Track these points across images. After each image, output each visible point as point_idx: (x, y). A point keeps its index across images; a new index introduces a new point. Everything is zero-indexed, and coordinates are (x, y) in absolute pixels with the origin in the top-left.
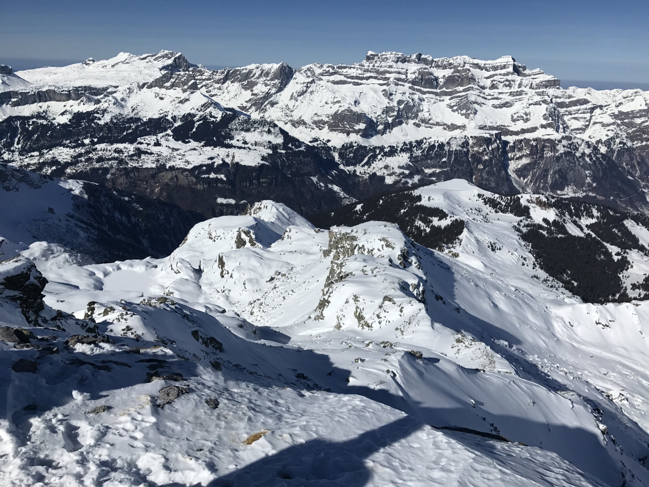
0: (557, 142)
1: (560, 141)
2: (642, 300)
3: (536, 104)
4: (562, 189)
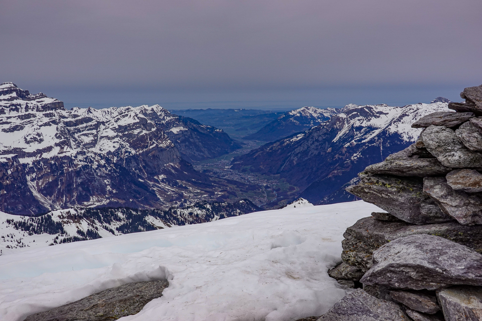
0: (73, 158)
1: (76, 157)
3: (46, 124)
4: (88, 200)
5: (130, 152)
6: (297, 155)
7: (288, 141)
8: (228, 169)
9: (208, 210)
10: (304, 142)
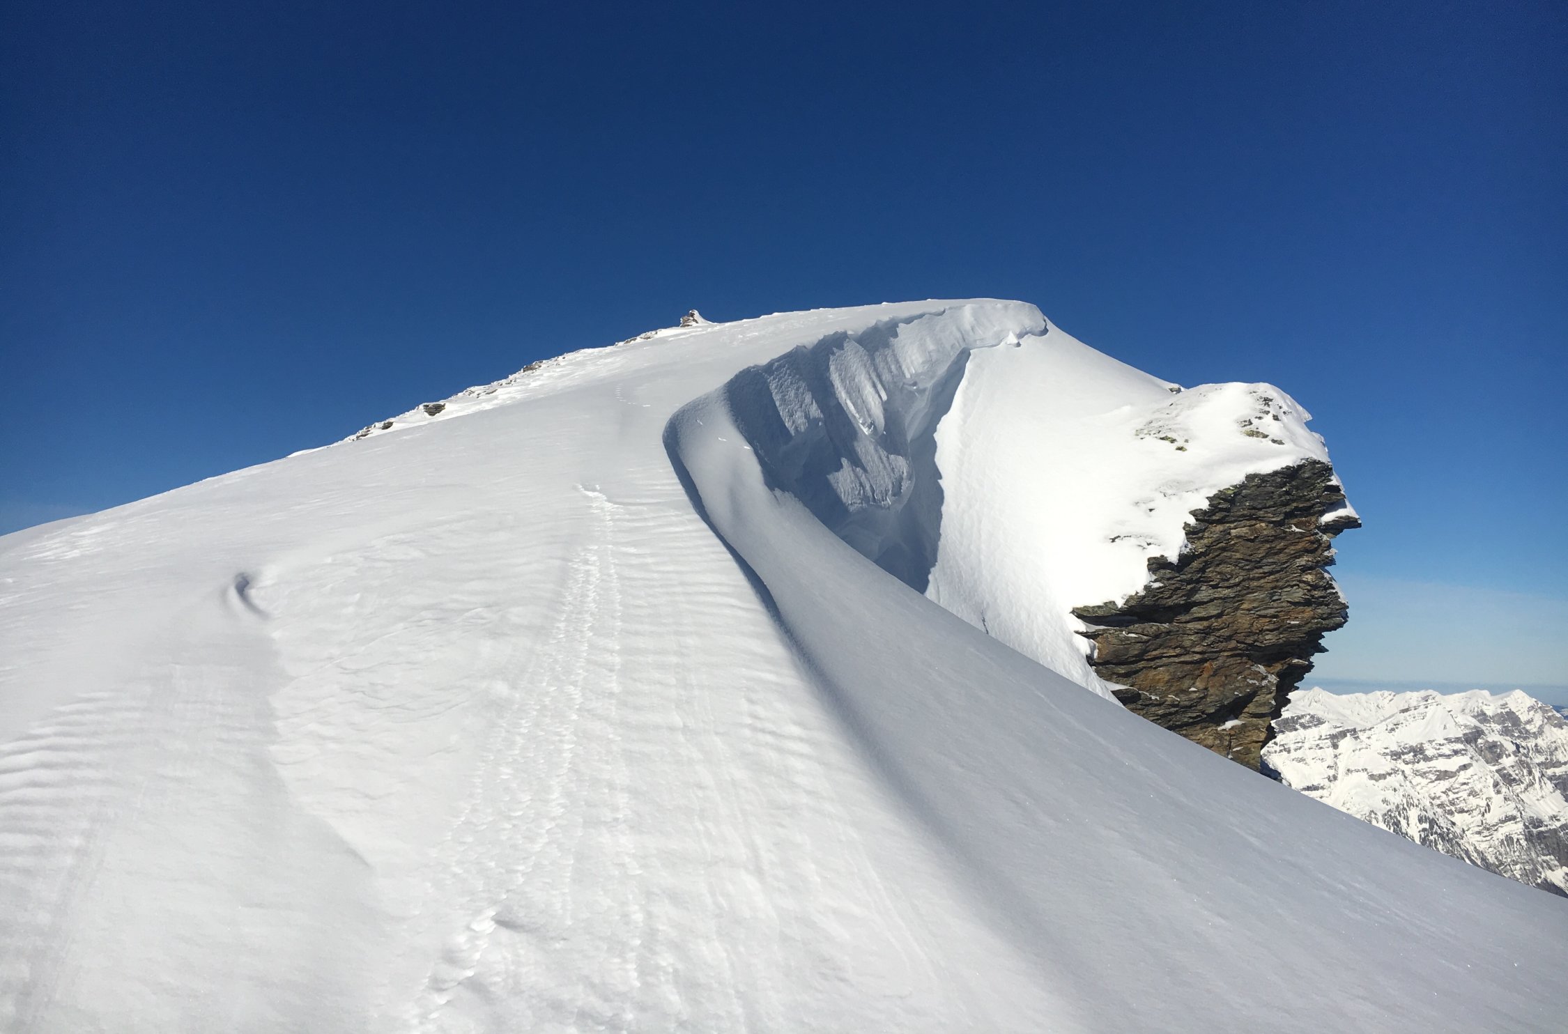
5: (1432, 822)
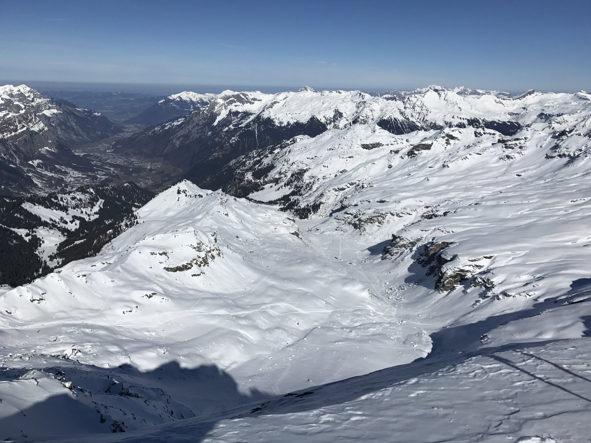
2: (61, 266)
6: (178, 138)
7: (169, 124)
8: (110, 152)
9: (92, 193)
10: (185, 126)
